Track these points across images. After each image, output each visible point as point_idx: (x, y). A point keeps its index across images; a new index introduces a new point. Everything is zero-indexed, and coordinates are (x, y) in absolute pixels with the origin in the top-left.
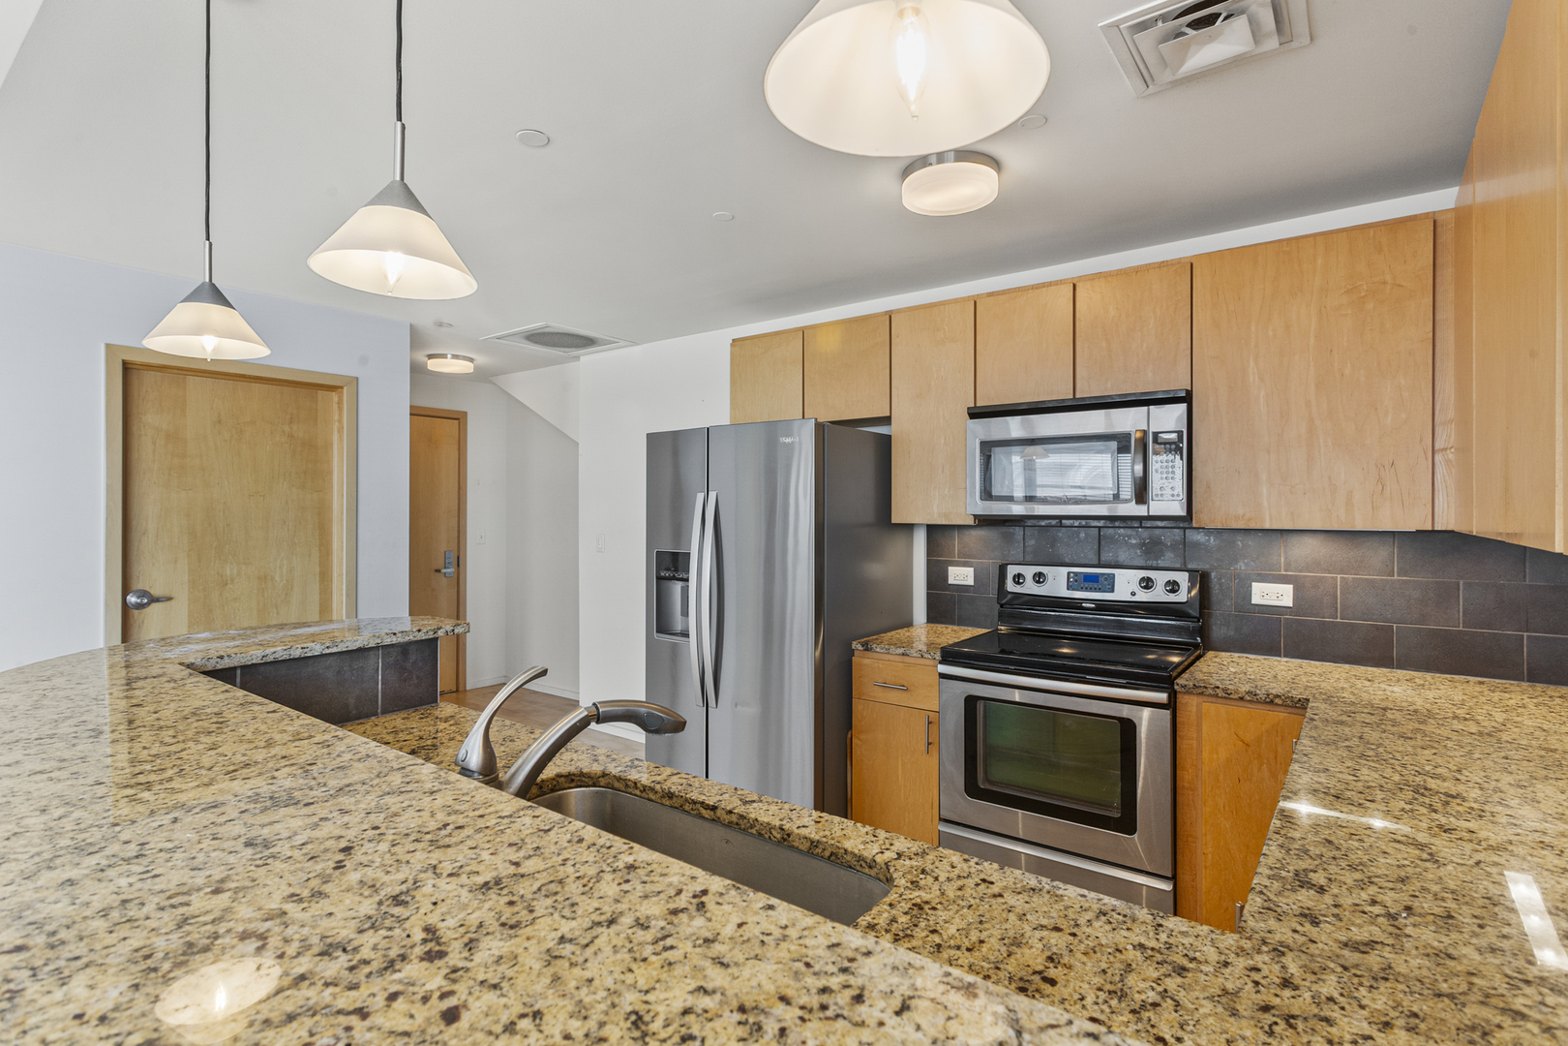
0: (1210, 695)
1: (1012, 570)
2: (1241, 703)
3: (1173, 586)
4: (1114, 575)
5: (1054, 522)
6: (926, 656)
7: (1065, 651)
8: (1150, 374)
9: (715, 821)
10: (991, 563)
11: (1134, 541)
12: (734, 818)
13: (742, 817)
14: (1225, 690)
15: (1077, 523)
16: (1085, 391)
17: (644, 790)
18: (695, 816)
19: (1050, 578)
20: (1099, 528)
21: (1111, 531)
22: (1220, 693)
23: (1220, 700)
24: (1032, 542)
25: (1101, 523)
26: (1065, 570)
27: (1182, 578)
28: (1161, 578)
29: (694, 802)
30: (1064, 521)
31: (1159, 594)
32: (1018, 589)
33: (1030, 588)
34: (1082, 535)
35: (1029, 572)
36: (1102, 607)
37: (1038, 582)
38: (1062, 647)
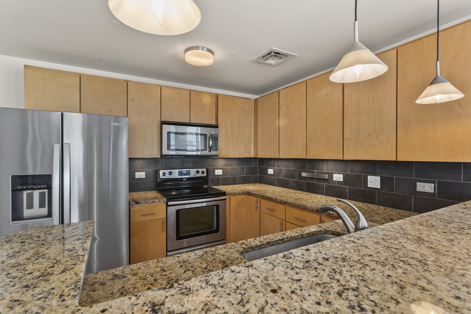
0: (233, 195)
1: (161, 172)
2: (242, 195)
3: (203, 172)
4: (190, 171)
5: (171, 157)
6: (161, 201)
7: (174, 193)
8: (207, 120)
9: (285, 242)
10: (151, 170)
11: (191, 162)
12: (289, 239)
13: (291, 237)
14: (235, 193)
15: (177, 157)
16: (193, 121)
17: (260, 246)
18: (278, 244)
19: (173, 173)
20: (183, 158)
21: (186, 159)
22: (234, 194)
23: (234, 195)
24: (165, 163)
25: (183, 157)
26: (177, 170)
27: (205, 170)
28: (200, 170)
29: (277, 241)
30: (174, 157)
31: (200, 175)
32: (164, 177)
33: (168, 176)
34: (179, 160)
35: (167, 172)
36: (188, 179)
37: (171, 174)
38: (173, 192)
